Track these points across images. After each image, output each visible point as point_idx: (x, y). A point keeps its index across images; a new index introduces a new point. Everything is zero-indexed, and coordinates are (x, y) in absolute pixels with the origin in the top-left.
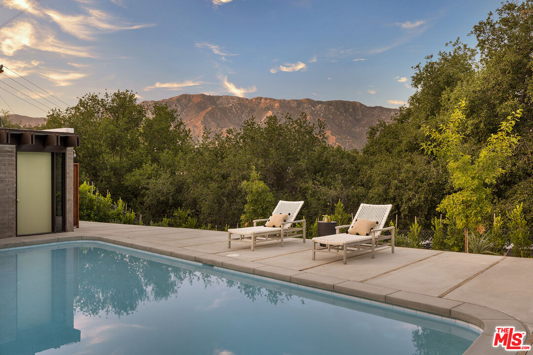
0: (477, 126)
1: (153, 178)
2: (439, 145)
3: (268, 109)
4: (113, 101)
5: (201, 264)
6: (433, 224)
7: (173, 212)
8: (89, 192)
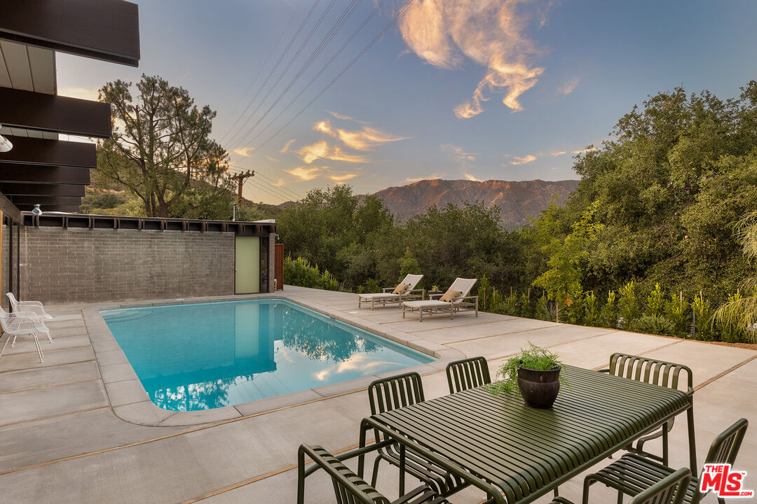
0: (618, 211)
3: (499, 190)
4: (334, 193)
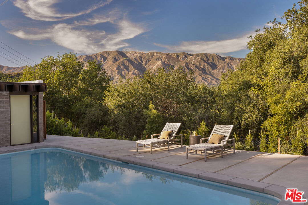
1: (89, 107)
2: (262, 88)
4: (63, 59)
5: (121, 162)
6: (260, 135)
7: (101, 128)
8: (51, 117)
